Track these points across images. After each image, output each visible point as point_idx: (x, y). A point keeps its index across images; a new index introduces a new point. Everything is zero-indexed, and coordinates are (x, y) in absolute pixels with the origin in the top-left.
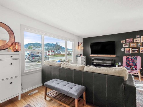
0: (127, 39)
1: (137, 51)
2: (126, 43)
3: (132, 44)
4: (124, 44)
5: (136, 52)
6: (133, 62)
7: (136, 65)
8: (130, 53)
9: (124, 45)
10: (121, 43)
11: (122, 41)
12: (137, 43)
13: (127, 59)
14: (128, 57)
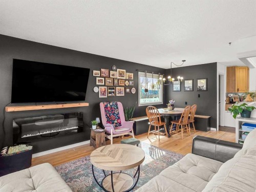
0: (102, 70)
1: (114, 92)
2: (100, 77)
3: (108, 81)
4: (97, 78)
5: (113, 95)
6: (114, 113)
7: (119, 118)
8: (106, 97)
9: (99, 81)
10: (94, 75)
11: (94, 72)
12: (114, 78)
13: (106, 107)
14: (106, 104)
